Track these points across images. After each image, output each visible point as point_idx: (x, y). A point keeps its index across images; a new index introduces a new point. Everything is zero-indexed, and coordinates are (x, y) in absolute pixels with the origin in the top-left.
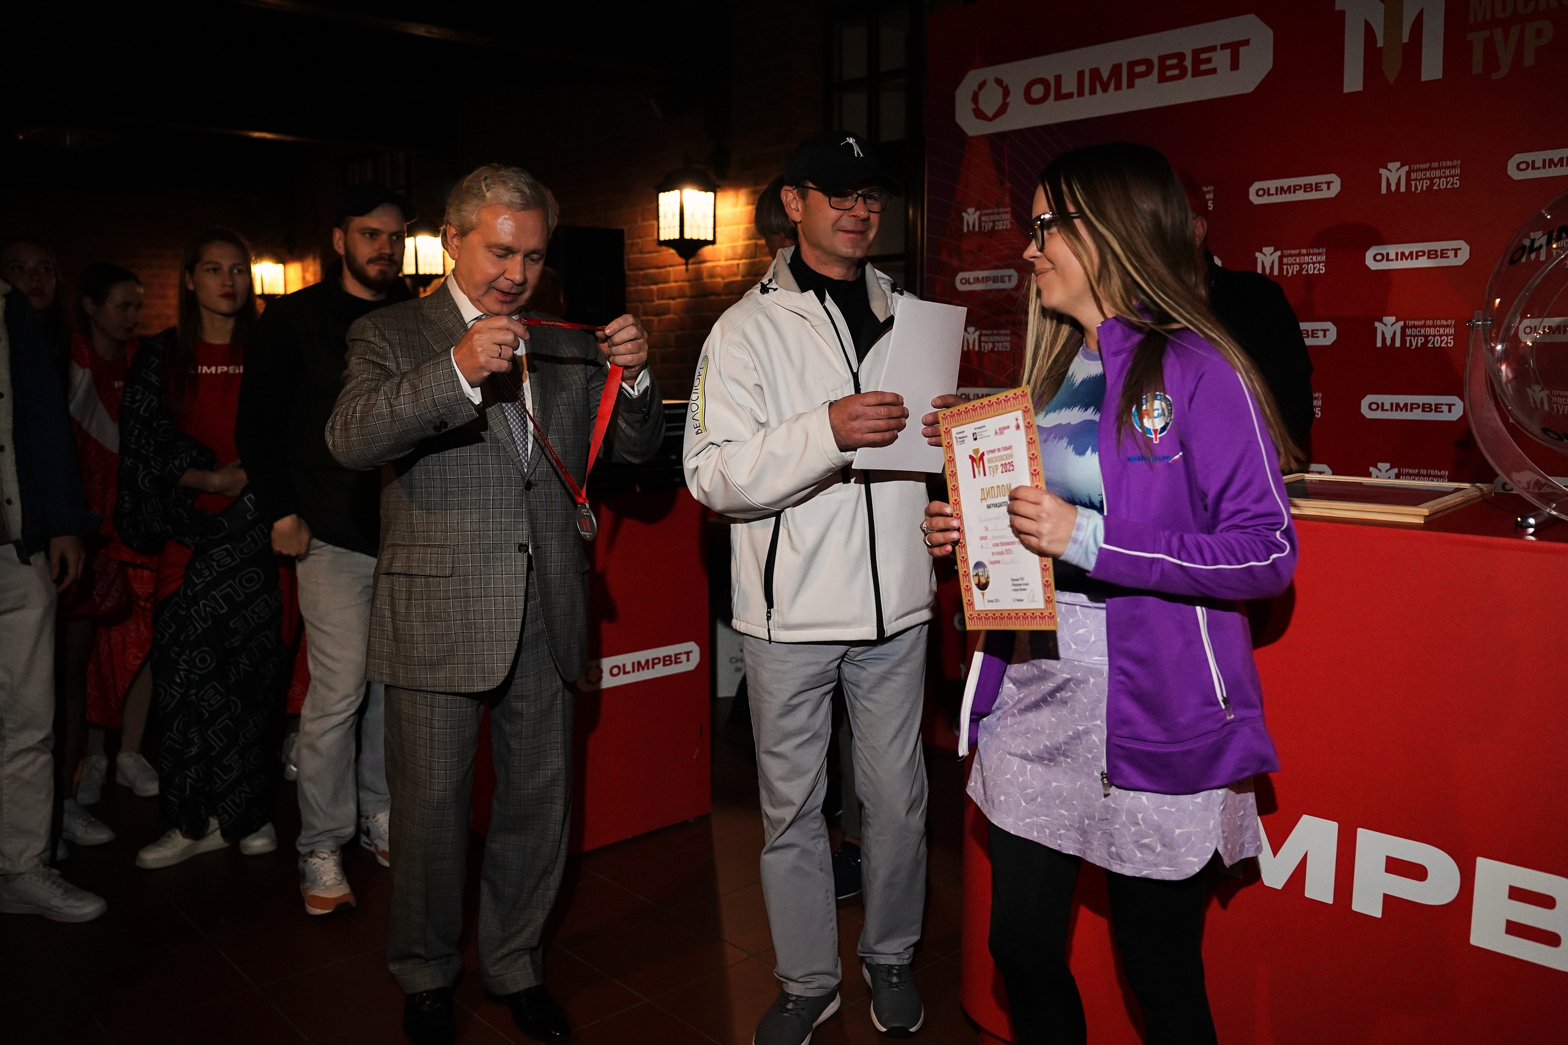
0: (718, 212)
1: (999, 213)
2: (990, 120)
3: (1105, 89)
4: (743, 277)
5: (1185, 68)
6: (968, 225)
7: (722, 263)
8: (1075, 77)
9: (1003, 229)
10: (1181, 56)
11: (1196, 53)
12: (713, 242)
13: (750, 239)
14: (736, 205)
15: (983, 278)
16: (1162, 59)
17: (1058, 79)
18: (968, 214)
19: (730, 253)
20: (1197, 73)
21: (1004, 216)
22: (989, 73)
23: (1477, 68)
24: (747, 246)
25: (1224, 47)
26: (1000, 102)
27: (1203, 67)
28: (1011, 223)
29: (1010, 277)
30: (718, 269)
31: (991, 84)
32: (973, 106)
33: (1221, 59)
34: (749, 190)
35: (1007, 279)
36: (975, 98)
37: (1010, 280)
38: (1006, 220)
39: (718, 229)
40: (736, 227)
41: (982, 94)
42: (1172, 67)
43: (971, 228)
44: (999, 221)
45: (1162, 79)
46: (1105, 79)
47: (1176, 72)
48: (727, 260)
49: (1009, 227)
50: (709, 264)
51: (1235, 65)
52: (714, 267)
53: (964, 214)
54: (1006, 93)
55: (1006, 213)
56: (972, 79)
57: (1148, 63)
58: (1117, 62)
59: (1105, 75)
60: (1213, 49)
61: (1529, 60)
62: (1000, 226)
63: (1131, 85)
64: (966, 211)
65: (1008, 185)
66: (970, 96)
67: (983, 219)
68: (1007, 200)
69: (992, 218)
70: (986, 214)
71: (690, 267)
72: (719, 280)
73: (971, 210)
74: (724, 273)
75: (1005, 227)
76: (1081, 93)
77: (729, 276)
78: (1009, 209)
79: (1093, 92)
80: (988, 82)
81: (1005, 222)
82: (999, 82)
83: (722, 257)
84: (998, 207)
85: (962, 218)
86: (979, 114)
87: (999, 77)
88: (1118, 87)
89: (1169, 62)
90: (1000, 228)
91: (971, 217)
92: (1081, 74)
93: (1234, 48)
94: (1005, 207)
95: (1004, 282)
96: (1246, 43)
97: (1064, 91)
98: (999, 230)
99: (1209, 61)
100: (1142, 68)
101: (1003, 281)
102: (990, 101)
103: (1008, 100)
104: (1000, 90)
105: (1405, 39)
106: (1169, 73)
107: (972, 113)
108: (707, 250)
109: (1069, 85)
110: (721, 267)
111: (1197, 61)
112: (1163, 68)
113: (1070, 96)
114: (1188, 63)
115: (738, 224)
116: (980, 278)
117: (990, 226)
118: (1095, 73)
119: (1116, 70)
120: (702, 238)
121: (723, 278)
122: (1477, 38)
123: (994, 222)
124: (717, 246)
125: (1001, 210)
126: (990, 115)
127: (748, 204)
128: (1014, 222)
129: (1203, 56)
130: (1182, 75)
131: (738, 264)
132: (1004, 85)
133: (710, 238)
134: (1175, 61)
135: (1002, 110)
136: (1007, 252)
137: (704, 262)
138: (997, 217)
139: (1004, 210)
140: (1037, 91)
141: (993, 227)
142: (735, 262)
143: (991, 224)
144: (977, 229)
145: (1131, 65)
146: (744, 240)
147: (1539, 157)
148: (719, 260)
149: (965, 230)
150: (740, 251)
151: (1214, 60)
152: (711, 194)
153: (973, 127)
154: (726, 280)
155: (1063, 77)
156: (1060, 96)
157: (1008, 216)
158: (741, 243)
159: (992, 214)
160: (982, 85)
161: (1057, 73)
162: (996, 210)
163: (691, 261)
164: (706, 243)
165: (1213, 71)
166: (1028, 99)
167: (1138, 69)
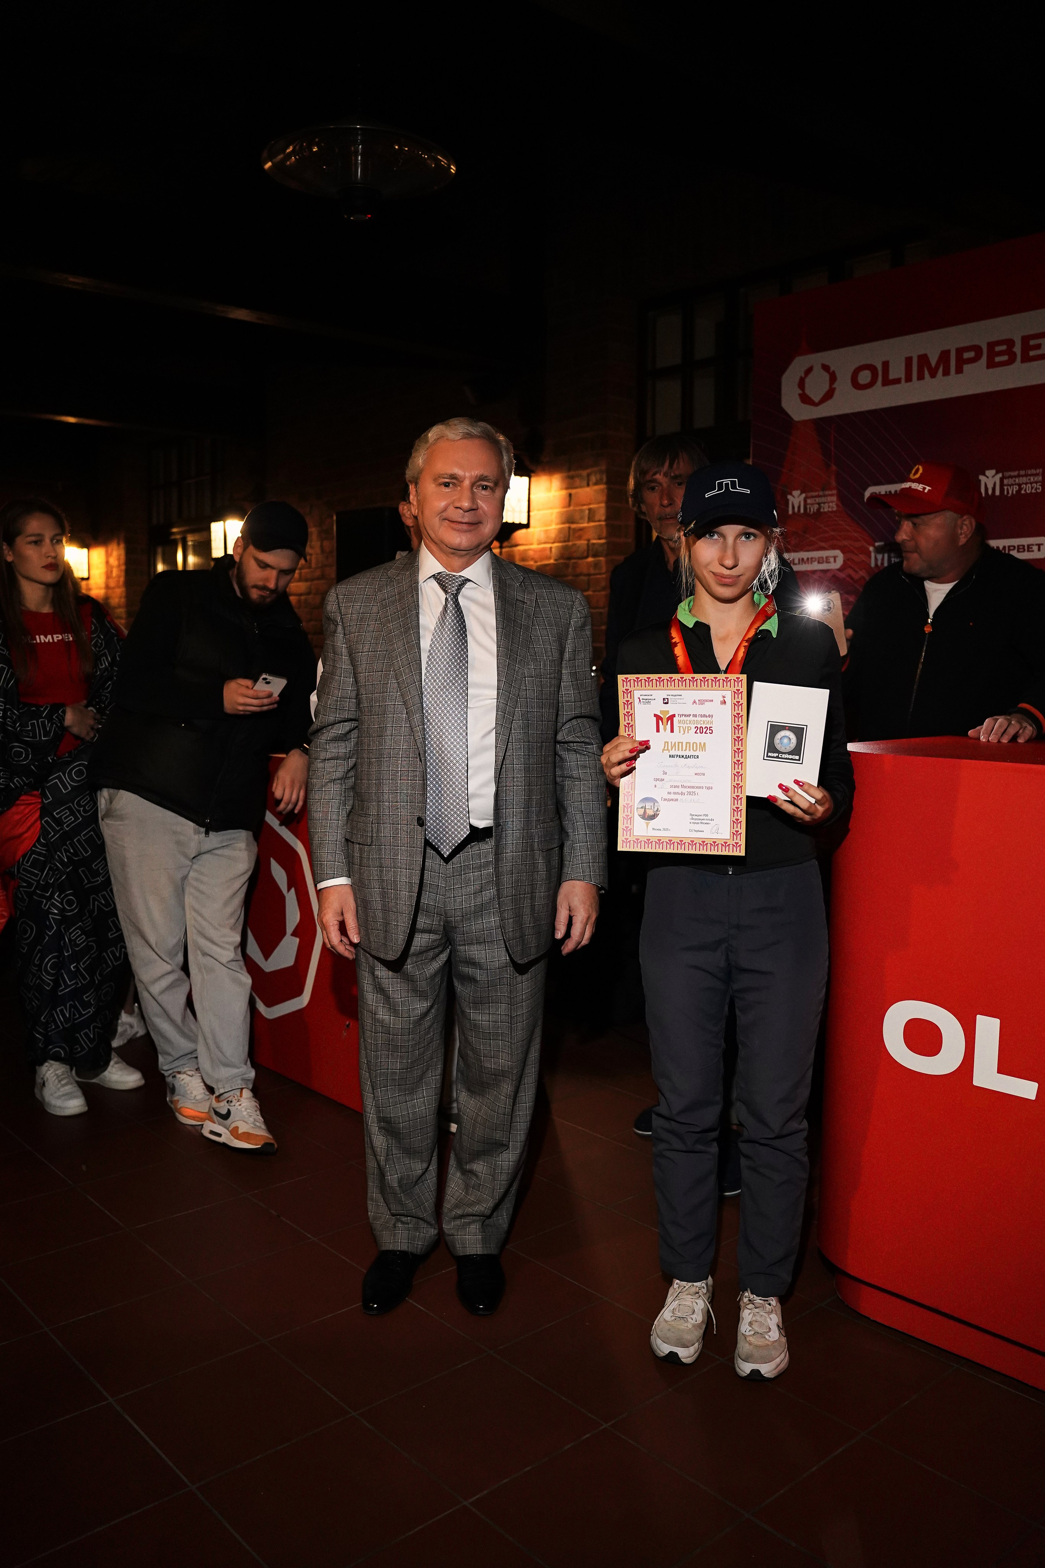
0: (531, 496)
1: (825, 496)
2: (816, 404)
3: (933, 375)
4: (556, 560)
5: (1015, 354)
6: (793, 508)
7: (535, 546)
8: (903, 365)
9: (829, 512)
10: (1010, 343)
11: (1025, 339)
12: (527, 526)
13: (563, 523)
14: (549, 490)
15: (808, 559)
16: (991, 345)
17: (886, 365)
18: (793, 496)
19: (543, 537)
20: (1026, 359)
21: (829, 499)
22: (816, 359)
24: (560, 531)
26: (826, 387)
27: (1032, 353)
28: (837, 505)
29: (835, 558)
30: (531, 553)
31: (818, 370)
32: (801, 392)
34: (565, 474)
35: (832, 560)
36: (801, 384)
37: (835, 561)
38: (832, 502)
39: (531, 514)
40: (550, 511)
41: (807, 380)
42: (1001, 353)
43: (796, 510)
44: (824, 503)
45: (991, 364)
46: (933, 363)
47: (1005, 358)
48: (539, 544)
49: (835, 509)
50: (521, 548)
52: (526, 550)
53: (789, 497)
54: (833, 378)
55: (832, 495)
56: (800, 364)
57: (977, 349)
58: (946, 348)
59: (933, 360)
60: (1042, 335)
62: (826, 508)
63: (959, 370)
64: (791, 494)
65: (834, 467)
66: (797, 380)
67: (809, 501)
68: (834, 484)
69: (817, 500)
70: (812, 497)
71: (504, 550)
72: (532, 563)
73: (796, 493)
74: (536, 556)
75: (830, 510)
76: (909, 379)
77: (541, 560)
78: (835, 492)
79: (921, 377)
80: (815, 369)
81: (831, 504)
82: (826, 368)
83: (535, 541)
84: (823, 489)
85: (787, 501)
86: (806, 399)
87: (827, 363)
88: (946, 373)
89: (998, 349)
90: (826, 510)
91: (796, 499)
92: (909, 360)
94: (831, 489)
95: (830, 562)
97: (892, 376)
98: (825, 513)
99: (1038, 347)
100: (971, 354)
101: (828, 562)
102: (817, 386)
103: (834, 386)
104: (826, 377)
106: (998, 359)
107: (797, 397)
108: (520, 534)
109: (897, 371)
110: (534, 550)
111: (1027, 347)
112: (992, 354)
113: (897, 381)
114: (1018, 349)
115: (551, 508)
116: (805, 559)
117: (816, 508)
118: (923, 359)
119: (944, 356)
120: (517, 522)
121: (536, 562)
123: (819, 504)
124: (529, 530)
125: (827, 493)
126: (817, 400)
127: (562, 489)
128: (840, 505)
129: (1032, 342)
130: (1011, 361)
131: (551, 548)
132: (831, 371)
133: (525, 522)
134: (1004, 347)
135: (829, 395)
136: (832, 533)
137: (517, 545)
138: (823, 499)
139: (830, 492)
140: (865, 377)
141: (819, 509)
142: (548, 546)
143: (816, 507)
144: (802, 511)
145: (960, 351)
146: (557, 524)
148: (531, 544)
149: (790, 512)
150: (553, 535)
151: (1043, 347)
152: (526, 479)
153: (798, 411)
154: (539, 563)
155: (891, 365)
156: (887, 382)
157: (834, 499)
158: (554, 527)
159: (818, 496)
160: (809, 371)
161: (884, 359)
162: (821, 493)
163: (505, 544)
164: (520, 526)
166: (856, 385)
167: (967, 355)
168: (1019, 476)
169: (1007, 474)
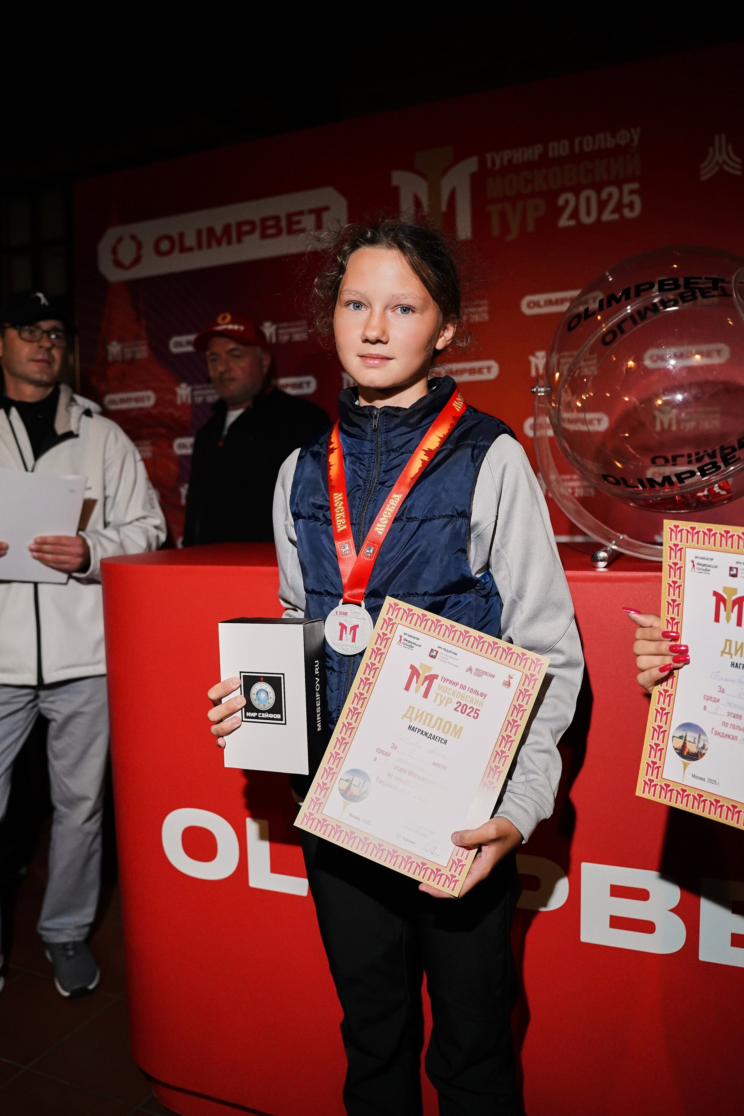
1: (137, 345)
2: (127, 268)
3: (219, 243)
5: (281, 228)
6: (113, 356)
8: (195, 234)
9: (141, 359)
10: (277, 219)
11: (289, 216)
15: (127, 399)
16: (263, 220)
17: (181, 236)
18: (112, 346)
20: (290, 232)
21: (141, 348)
22: (126, 230)
23: (495, 231)
25: (311, 211)
26: (134, 254)
27: (295, 227)
28: (148, 353)
29: (151, 397)
31: (127, 240)
32: (113, 257)
33: (308, 221)
35: (148, 399)
36: (114, 251)
37: (151, 400)
38: (144, 351)
41: (119, 248)
42: (270, 227)
43: (115, 358)
44: (137, 351)
45: (264, 236)
46: (219, 236)
47: (274, 231)
49: (146, 357)
51: (319, 226)
53: (109, 346)
54: (139, 246)
55: (144, 345)
56: (111, 235)
57: (252, 223)
58: (228, 222)
59: (219, 230)
60: (301, 213)
61: (531, 227)
62: (139, 356)
63: (239, 241)
64: (110, 344)
65: (143, 322)
66: (110, 249)
67: (126, 350)
68: (144, 335)
69: (132, 349)
70: (127, 346)
73: (114, 343)
75: (142, 357)
76: (200, 247)
78: (147, 342)
79: (209, 246)
80: (125, 238)
81: (142, 352)
82: (133, 237)
84: (136, 340)
85: (107, 349)
86: (118, 264)
87: (133, 234)
88: (229, 242)
89: (268, 223)
90: (139, 358)
91: (114, 348)
92: (199, 233)
93: (318, 212)
94: (142, 339)
96: (326, 209)
97: (187, 245)
98: (139, 360)
99: (299, 222)
100: (248, 228)
101: (145, 401)
102: (127, 254)
103: (142, 252)
104: (133, 245)
105: (444, 208)
106: (268, 232)
107: (112, 263)
109: (190, 241)
111: (290, 223)
112: (264, 228)
113: (190, 249)
114: (283, 224)
116: (125, 399)
117: (131, 356)
118: (211, 231)
119: (227, 229)
122: (494, 210)
123: (134, 352)
125: (139, 342)
126: (127, 262)
128: (150, 353)
129: (295, 218)
130: (279, 234)
132: (138, 240)
134: (273, 222)
135: (137, 260)
136: (145, 377)
138: (136, 348)
139: (141, 342)
140: (165, 246)
141: (133, 357)
143: (131, 354)
144: (120, 358)
145: (240, 225)
147: (542, 298)
149: (110, 359)
151: (303, 221)
153: (113, 274)
155: (185, 234)
156: (183, 250)
157: (145, 347)
159: (132, 346)
160: (120, 240)
161: (180, 231)
162: (134, 343)
165: (303, 230)
166: (159, 253)
167: (246, 228)
168: (290, 327)
169: (281, 325)
